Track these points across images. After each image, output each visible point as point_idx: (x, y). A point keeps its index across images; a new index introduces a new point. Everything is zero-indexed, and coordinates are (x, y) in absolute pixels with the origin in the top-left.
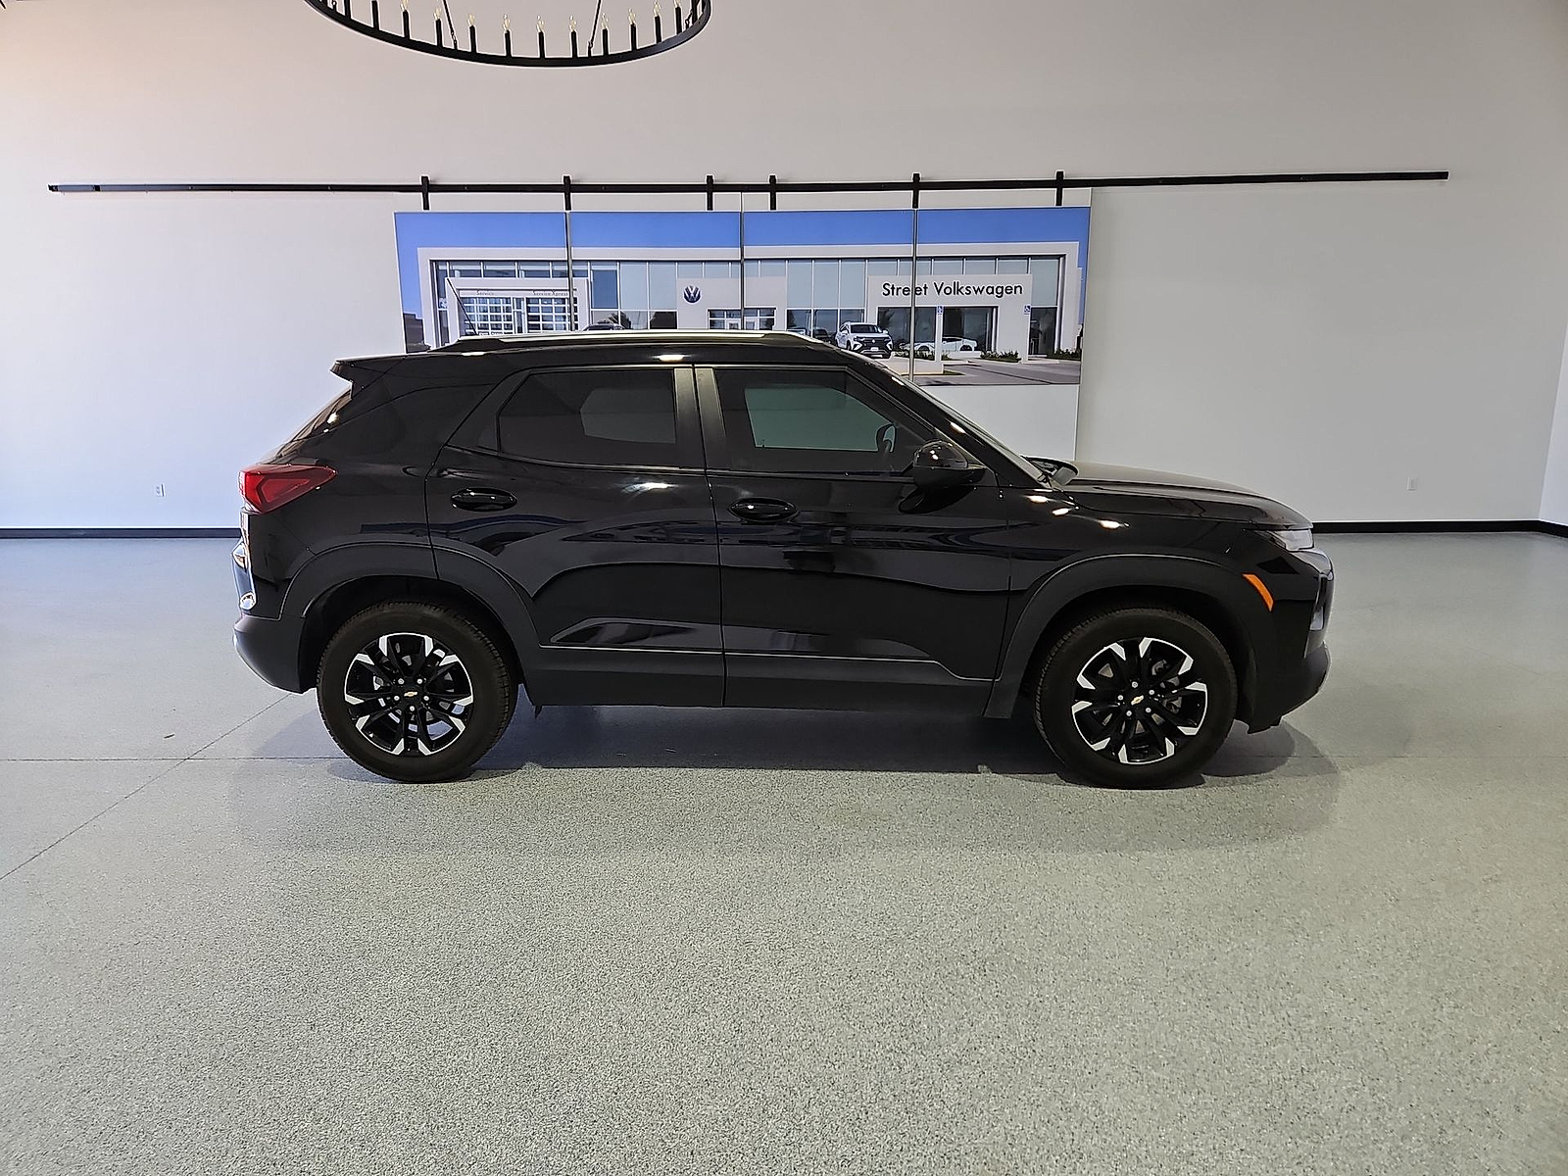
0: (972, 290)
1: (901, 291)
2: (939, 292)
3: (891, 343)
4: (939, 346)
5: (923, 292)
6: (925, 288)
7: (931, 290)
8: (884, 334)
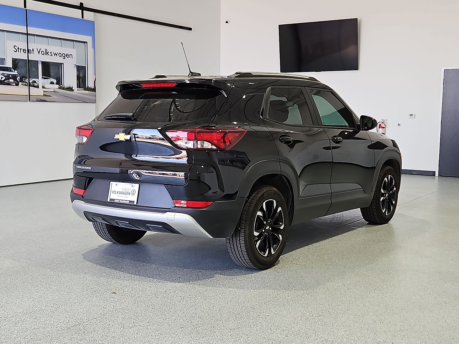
0: (53, 54)
1: (22, 50)
2: (39, 53)
3: (19, 78)
4: (40, 81)
5: (32, 52)
6: (33, 50)
7: (36, 52)
8: (16, 73)
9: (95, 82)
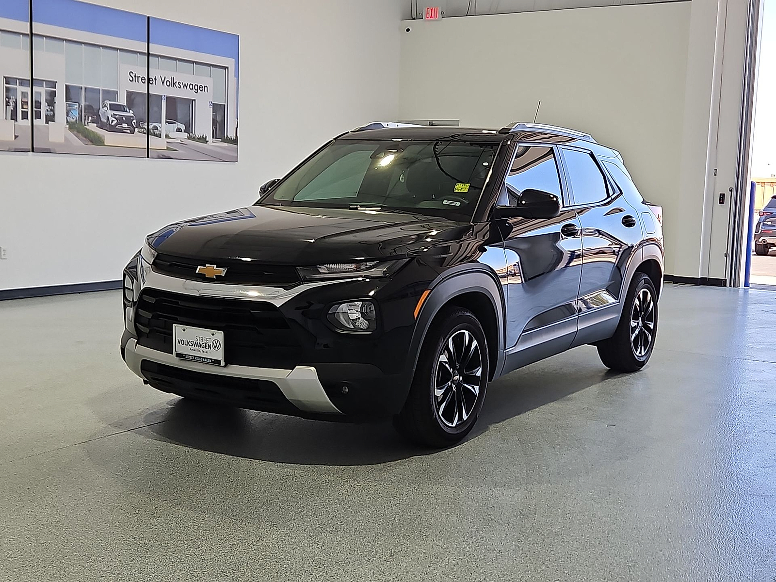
0: (182, 86)
1: (140, 79)
2: (163, 83)
3: (135, 121)
4: (164, 127)
5: (154, 82)
6: (155, 79)
7: (159, 81)
8: (131, 114)
9: (236, 129)
